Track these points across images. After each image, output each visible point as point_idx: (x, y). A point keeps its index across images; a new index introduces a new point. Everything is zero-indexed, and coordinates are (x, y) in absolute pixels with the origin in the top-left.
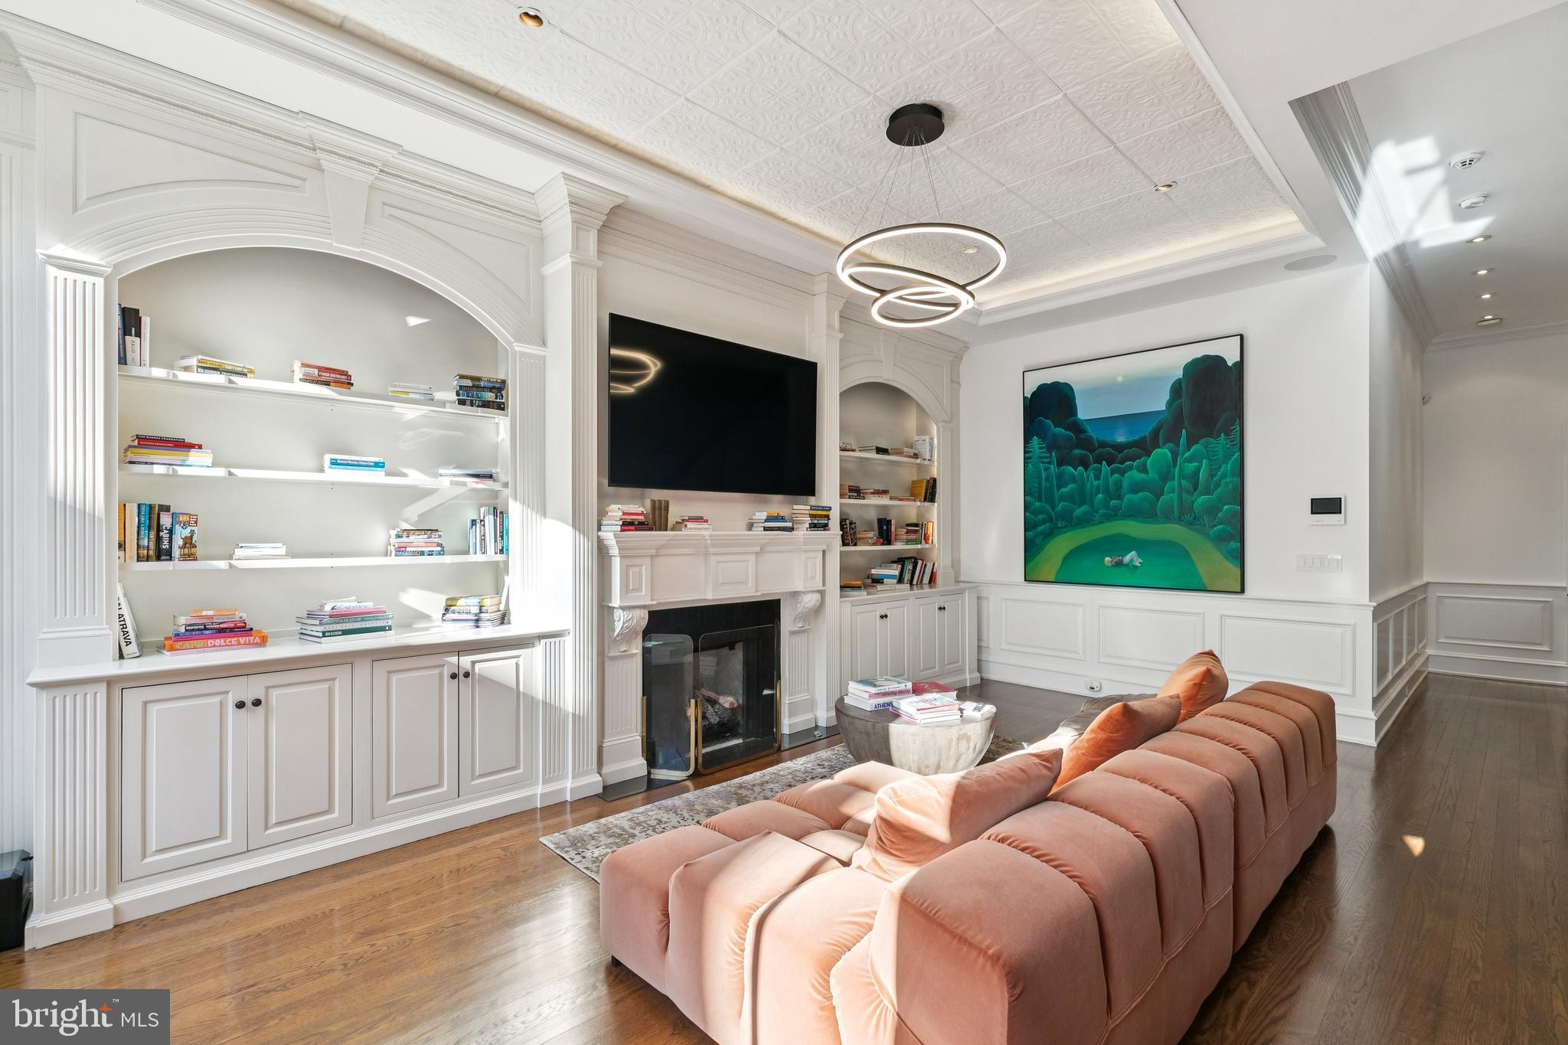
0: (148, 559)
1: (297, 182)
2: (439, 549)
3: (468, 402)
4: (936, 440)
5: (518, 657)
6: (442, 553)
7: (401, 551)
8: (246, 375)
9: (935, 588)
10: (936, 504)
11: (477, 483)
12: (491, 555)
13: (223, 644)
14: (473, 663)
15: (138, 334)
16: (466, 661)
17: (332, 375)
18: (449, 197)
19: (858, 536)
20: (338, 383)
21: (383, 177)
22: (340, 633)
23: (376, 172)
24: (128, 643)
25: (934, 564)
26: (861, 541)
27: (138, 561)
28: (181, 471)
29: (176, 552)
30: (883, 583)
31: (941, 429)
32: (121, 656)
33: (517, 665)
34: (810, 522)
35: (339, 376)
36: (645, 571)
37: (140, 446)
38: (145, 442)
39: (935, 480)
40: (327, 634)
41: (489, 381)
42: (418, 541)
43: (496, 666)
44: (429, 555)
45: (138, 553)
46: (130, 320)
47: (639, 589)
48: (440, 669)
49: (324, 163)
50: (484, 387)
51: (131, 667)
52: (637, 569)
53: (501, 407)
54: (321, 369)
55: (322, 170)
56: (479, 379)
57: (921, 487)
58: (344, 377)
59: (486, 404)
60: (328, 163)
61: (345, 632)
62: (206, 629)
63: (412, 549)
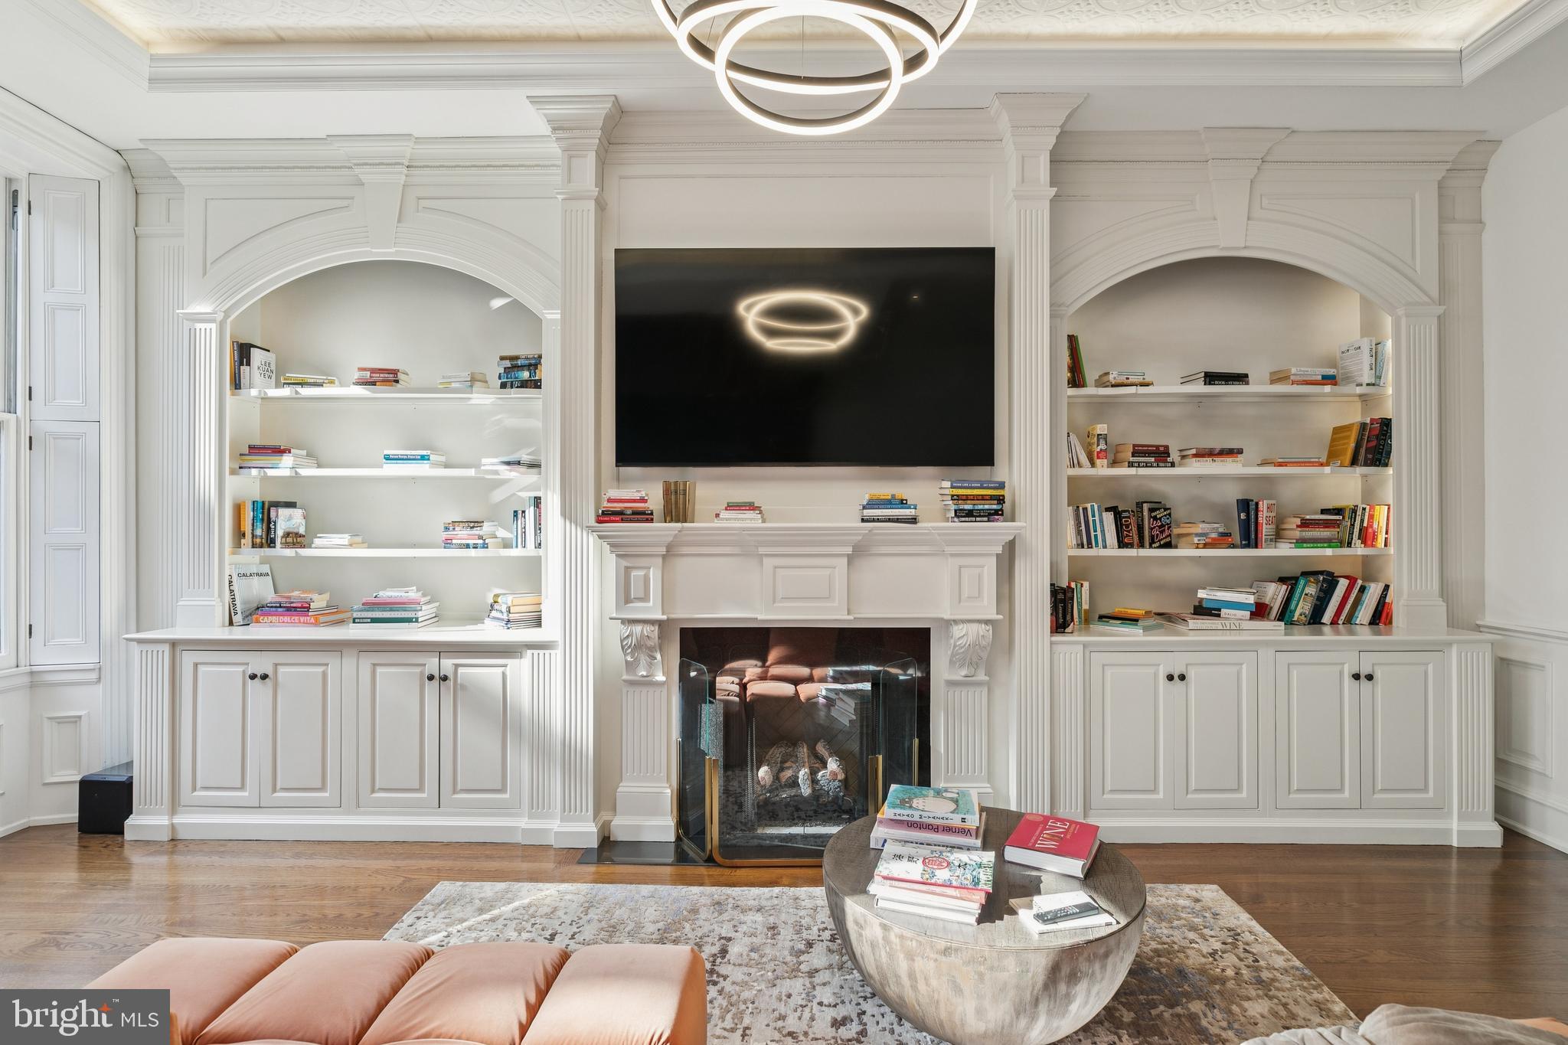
0: (261, 546)
1: (345, 203)
2: (481, 541)
3: (509, 385)
4: (1389, 345)
5: (505, 666)
6: (485, 546)
7: (448, 544)
8: (322, 385)
9: (1389, 633)
10: (1390, 471)
11: (511, 471)
12: (530, 550)
13: (289, 621)
14: (457, 666)
15: (248, 364)
16: (448, 664)
17: (382, 375)
18: (474, 171)
19: (1176, 531)
20: (385, 381)
21: (413, 172)
22: (369, 620)
23: (405, 170)
24: (236, 614)
25: (1387, 587)
26: (1184, 539)
27: (253, 547)
28: (270, 472)
29: (278, 541)
30: (1219, 616)
31: (1404, 321)
32: (231, 623)
33: (504, 675)
34: (956, 507)
35: (386, 375)
36: (654, 575)
37: (250, 454)
38: (255, 450)
39: (1386, 424)
40: (356, 621)
41: (527, 358)
42: (462, 534)
43: (483, 673)
44: (474, 548)
45: (253, 541)
46: (244, 352)
47: (645, 598)
48: (422, 668)
49: (362, 177)
50: (521, 366)
51: (238, 634)
52: (641, 573)
53: (537, 384)
54: (373, 371)
55: (363, 184)
56: (517, 358)
57: (1348, 437)
58: (391, 375)
59: (524, 384)
60: (367, 175)
61: (374, 620)
62: (280, 607)
63: (459, 542)
